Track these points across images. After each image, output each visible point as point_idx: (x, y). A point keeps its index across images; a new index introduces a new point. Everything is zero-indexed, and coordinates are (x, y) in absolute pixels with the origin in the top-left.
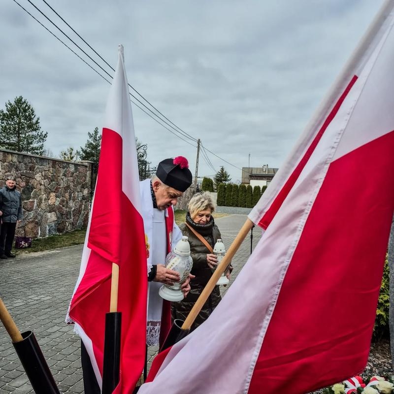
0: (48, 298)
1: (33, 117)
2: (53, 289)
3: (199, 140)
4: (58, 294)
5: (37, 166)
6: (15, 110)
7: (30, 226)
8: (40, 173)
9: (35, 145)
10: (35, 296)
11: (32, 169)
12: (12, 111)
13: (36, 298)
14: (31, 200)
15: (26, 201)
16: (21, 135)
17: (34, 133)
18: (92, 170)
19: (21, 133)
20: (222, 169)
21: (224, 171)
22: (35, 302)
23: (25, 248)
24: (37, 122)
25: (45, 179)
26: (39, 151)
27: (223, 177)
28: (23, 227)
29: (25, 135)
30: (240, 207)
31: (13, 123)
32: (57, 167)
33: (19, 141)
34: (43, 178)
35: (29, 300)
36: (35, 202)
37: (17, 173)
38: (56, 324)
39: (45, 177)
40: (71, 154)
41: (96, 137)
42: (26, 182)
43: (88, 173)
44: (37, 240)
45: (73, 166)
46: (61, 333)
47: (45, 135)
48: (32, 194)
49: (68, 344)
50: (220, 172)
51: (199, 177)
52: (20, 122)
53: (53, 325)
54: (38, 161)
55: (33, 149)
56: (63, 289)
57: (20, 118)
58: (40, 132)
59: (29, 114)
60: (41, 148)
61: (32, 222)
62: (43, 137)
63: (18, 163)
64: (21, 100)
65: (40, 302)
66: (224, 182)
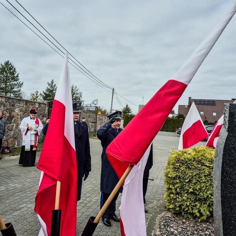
0: (20, 185)
1: (15, 73)
2: (23, 180)
3: (113, 88)
4: (26, 183)
5: (16, 104)
6: (4, 68)
7: (11, 140)
8: (18, 108)
9: (15, 89)
10: (13, 184)
11: (13, 106)
12: (2, 69)
13: (13, 186)
14: (12, 124)
15: (9, 125)
16: (7, 83)
17: (15, 82)
18: (49, 106)
19: (7, 82)
21: (128, 107)
22: (12, 188)
23: (8, 153)
24: (17, 76)
25: (21, 112)
26: (18, 93)
27: (127, 110)
28: (7, 140)
29: (10, 83)
31: (3, 76)
32: (28, 104)
33: (6, 87)
34: (20, 111)
35: (9, 187)
36: (15, 126)
37: (4, 108)
38: (24, 203)
39: (21, 111)
40: (37, 94)
41: (52, 86)
42: (9, 113)
43: (47, 108)
44: (15, 148)
45: (38, 104)
46: (27, 208)
47: (22, 83)
48: (13, 120)
49: (31, 215)
50: (126, 107)
51: (113, 110)
52: (7, 76)
53: (22, 203)
54: (17, 101)
55: (14, 92)
56: (29, 180)
57: (7, 74)
58: (19, 82)
59: (13, 71)
60: (19, 91)
61: (12, 137)
62: (21, 85)
63: (5, 102)
64: (8, 63)
65: (15, 188)
66: (128, 113)
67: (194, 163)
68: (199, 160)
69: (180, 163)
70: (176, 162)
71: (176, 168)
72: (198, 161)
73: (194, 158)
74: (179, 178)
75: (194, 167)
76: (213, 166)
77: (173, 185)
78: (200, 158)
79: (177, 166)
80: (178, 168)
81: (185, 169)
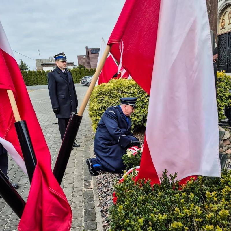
20: (22, 61)
21: (23, 63)
27: (23, 67)
30: (40, 85)
66: (24, 70)
67: (115, 92)
68: (118, 88)
69: (103, 95)
70: (99, 95)
71: (100, 100)
72: (118, 90)
73: (114, 88)
74: (104, 108)
75: (115, 96)
76: (131, 91)
77: (99, 115)
78: (119, 87)
79: (101, 98)
80: (102, 99)
81: (108, 99)
